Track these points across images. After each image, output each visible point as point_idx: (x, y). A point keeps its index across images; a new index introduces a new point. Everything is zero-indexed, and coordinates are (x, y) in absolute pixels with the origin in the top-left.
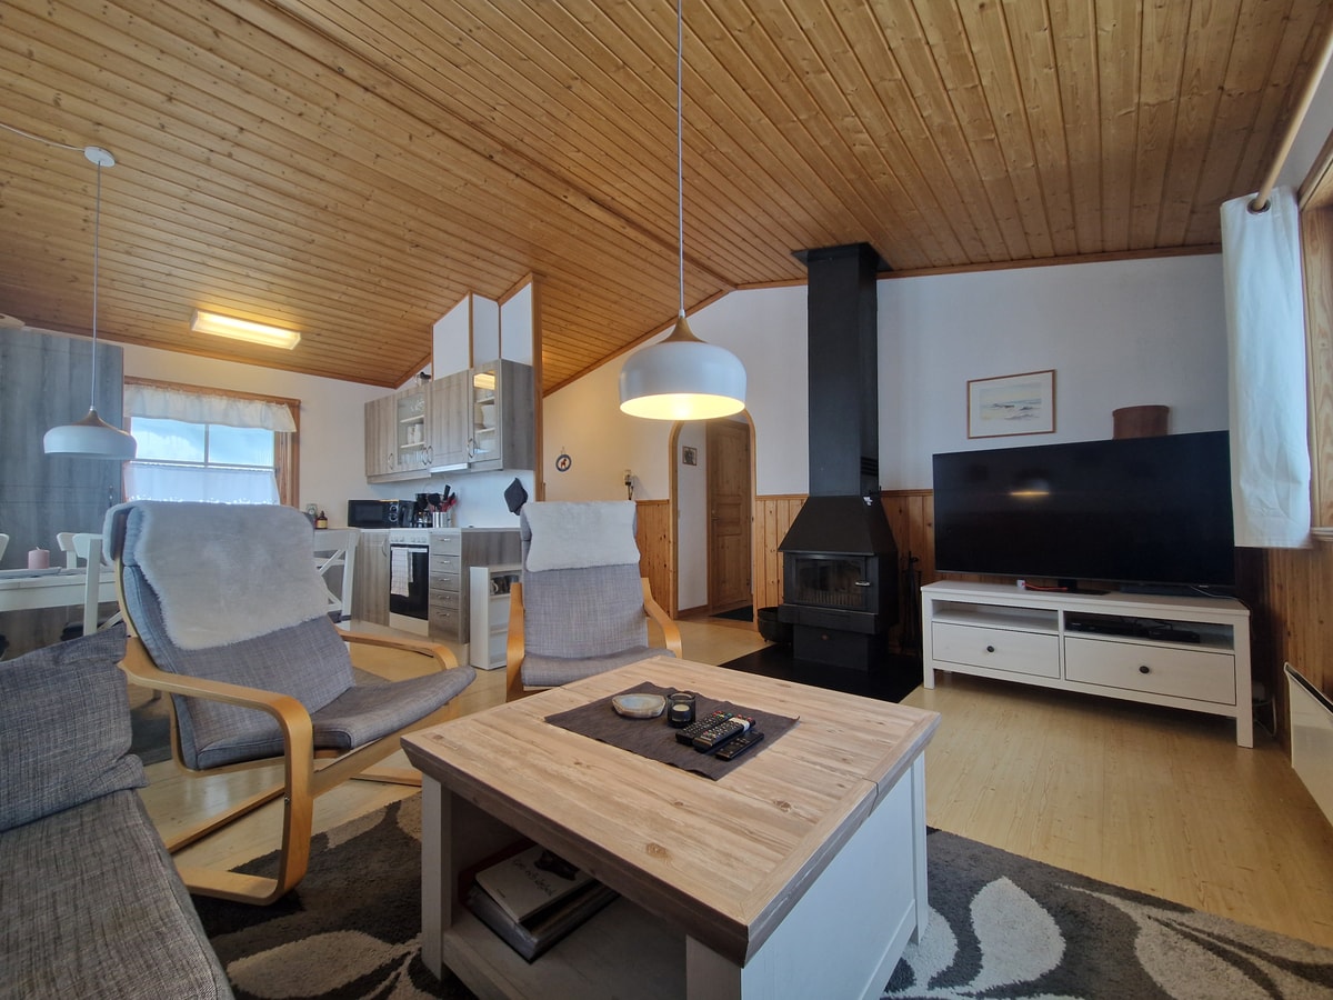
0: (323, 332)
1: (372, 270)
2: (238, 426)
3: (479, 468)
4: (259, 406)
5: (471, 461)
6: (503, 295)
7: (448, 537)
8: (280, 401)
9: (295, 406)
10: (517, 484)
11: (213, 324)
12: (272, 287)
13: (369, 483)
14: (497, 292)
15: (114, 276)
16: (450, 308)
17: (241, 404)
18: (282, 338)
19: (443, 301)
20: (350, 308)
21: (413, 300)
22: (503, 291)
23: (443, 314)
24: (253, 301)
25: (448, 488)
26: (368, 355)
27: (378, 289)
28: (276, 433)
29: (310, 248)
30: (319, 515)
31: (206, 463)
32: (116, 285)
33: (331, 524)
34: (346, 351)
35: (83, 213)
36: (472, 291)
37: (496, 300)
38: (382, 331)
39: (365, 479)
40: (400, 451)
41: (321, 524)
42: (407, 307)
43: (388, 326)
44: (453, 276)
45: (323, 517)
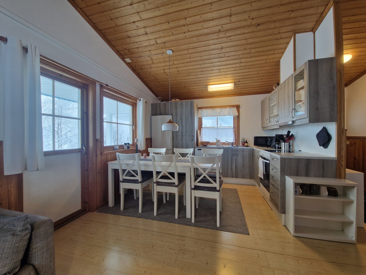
0: (240, 80)
1: (246, 48)
2: (223, 116)
3: (297, 123)
4: (228, 109)
5: (294, 119)
6: (315, 25)
7: (276, 158)
8: (233, 106)
9: (238, 107)
10: (325, 130)
11: (213, 88)
12: (220, 70)
13: (263, 130)
14: (311, 25)
15: (190, 83)
16: (286, 48)
17: (224, 109)
18: (229, 86)
19: (281, 46)
20: (245, 67)
21: (267, 53)
22: (314, 23)
23: (283, 53)
24: (218, 77)
25: (289, 132)
26: (259, 83)
27: (251, 55)
28: (233, 116)
29: (223, 50)
30: (245, 141)
31: (217, 127)
32: (191, 85)
33: (249, 144)
34: (250, 84)
35: (176, 69)
36: (295, 32)
37: (312, 31)
38: (260, 72)
39: (262, 128)
40: (270, 118)
41: (246, 144)
42: (266, 57)
43: (261, 69)
44: (283, 30)
45: (246, 142)
